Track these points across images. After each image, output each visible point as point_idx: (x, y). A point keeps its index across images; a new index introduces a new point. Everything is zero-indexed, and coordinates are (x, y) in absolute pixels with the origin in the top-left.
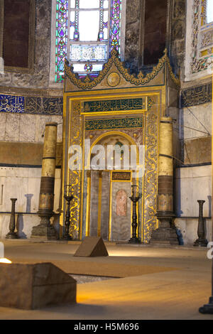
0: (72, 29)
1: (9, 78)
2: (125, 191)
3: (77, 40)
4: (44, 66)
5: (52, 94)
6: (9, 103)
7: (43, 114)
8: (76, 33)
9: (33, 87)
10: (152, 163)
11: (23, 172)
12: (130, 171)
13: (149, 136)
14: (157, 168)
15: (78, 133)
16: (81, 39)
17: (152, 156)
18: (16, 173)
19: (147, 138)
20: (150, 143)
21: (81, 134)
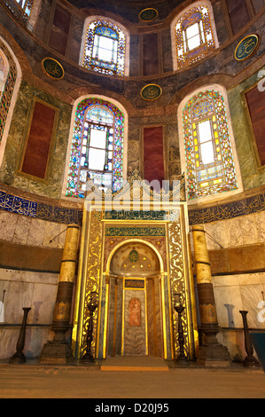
0: (83, 159)
1: (26, 183)
2: (138, 300)
3: (87, 167)
4: (58, 181)
5: (63, 205)
6: (22, 206)
7: (53, 221)
8: (87, 162)
9: (47, 196)
10: (179, 270)
11: (30, 276)
12: (144, 279)
13: (173, 244)
14: (183, 276)
15: (98, 238)
16: (90, 167)
17: (177, 264)
18: (21, 278)
19: (171, 247)
20: (174, 251)
21: (101, 240)
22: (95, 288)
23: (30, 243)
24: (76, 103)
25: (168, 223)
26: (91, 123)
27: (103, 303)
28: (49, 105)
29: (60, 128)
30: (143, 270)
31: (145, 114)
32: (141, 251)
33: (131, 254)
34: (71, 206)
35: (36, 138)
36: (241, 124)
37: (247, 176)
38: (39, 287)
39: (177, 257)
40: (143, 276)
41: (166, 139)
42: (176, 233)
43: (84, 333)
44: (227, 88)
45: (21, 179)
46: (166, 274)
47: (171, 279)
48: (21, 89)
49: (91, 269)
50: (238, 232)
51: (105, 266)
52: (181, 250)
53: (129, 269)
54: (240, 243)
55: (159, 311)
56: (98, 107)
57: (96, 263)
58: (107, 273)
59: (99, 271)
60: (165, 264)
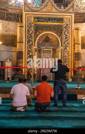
5: (10, 11)
7: (6, 20)
10: (67, 46)
13: (66, 35)
14: (69, 49)
15: (31, 31)
17: (67, 44)
19: (65, 36)
20: (66, 38)
21: (32, 32)
22: (31, 53)
25: (64, 24)
30: (51, 46)
32: (50, 37)
33: (45, 38)
34: (14, 12)
39: (67, 41)
40: (51, 49)
42: (68, 29)
46: (62, 48)
47: (64, 50)
49: (29, 45)
51: (35, 44)
52: (69, 37)
57: (31, 43)
58: (36, 47)
59: (32, 46)
60: (62, 44)
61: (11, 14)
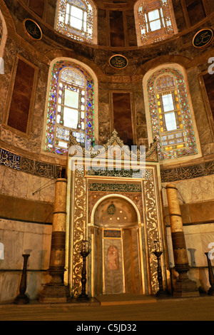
0: (59, 117)
1: (11, 137)
2: (116, 247)
3: (62, 124)
4: (37, 136)
5: (43, 160)
6: (8, 159)
7: (35, 174)
8: (62, 119)
9: (29, 150)
10: (153, 222)
11: (20, 226)
12: (121, 229)
13: (148, 199)
14: (157, 226)
15: (82, 193)
16: (65, 125)
17: (152, 216)
18: (13, 227)
20: (150, 205)
21: (85, 194)
22: (82, 237)
23: (16, 195)
24: (52, 64)
25: (143, 181)
26: (65, 83)
27: (90, 251)
28: (29, 63)
29: (39, 86)
30: (119, 222)
31: (113, 81)
32: (118, 205)
33: (109, 207)
34: (50, 161)
35: (19, 93)
36: (199, 100)
37: (205, 144)
38: (28, 236)
39: (152, 210)
40: (120, 227)
41: (133, 105)
42: (150, 190)
43: (74, 277)
44: (186, 68)
45: (7, 132)
46: (142, 225)
47: (147, 229)
48: (7, 45)
49: (77, 221)
50: (197, 190)
51: (89, 218)
52: (155, 204)
53: (107, 221)
54: (200, 199)
55: (137, 256)
56: (71, 69)
57: (82, 215)
58: (92, 224)
59: (84, 222)
60: (142, 216)
61: (45, 165)
